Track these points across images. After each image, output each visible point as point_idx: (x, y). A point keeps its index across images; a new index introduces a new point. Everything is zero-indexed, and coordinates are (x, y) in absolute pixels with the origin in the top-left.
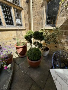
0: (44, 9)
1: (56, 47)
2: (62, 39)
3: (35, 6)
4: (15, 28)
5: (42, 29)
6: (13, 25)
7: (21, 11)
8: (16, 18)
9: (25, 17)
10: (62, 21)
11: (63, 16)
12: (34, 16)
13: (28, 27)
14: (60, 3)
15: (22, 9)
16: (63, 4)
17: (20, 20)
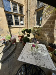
0: (35, 16)
1: (42, 38)
2: (45, 34)
3: (31, 14)
4: (20, 27)
5: (34, 27)
6: (19, 24)
7: (23, 17)
8: (20, 21)
9: (26, 20)
10: (44, 23)
11: (44, 20)
12: (30, 20)
13: (27, 25)
14: (42, 13)
15: (24, 15)
16: (44, 14)
17: (23, 21)
